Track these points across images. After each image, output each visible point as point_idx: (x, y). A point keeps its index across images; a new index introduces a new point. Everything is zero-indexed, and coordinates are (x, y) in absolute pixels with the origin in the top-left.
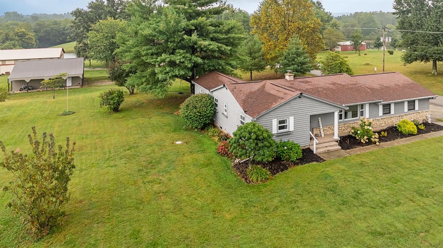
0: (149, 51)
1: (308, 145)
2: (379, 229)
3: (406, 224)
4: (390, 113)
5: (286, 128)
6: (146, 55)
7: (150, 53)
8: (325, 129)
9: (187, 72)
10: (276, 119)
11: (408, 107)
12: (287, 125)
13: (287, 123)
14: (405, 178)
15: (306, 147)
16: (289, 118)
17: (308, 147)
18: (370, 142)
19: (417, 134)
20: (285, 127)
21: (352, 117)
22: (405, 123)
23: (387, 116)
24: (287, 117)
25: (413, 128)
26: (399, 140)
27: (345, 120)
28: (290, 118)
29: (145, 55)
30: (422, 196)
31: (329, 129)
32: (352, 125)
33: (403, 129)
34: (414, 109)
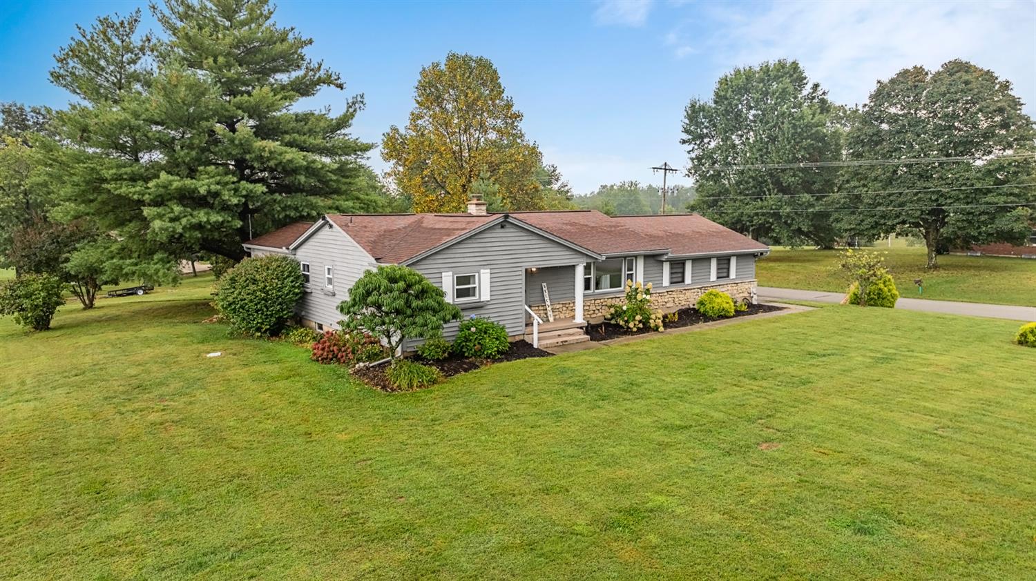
0: (123, 170)
1: (520, 333)
2: (678, 423)
3: (730, 411)
4: (683, 281)
5: (474, 295)
6: (116, 180)
7: (126, 173)
8: (555, 306)
9: (230, 219)
10: (451, 273)
11: (718, 273)
12: (475, 288)
13: (474, 283)
14: (719, 363)
15: (518, 339)
16: (479, 272)
17: (521, 338)
18: (646, 328)
19: (734, 316)
20: (471, 292)
21: (611, 287)
22: (712, 296)
23: (679, 287)
24: (476, 269)
25: (728, 303)
26: (701, 324)
27: (596, 291)
28: (482, 271)
29: (112, 180)
30: (755, 379)
31: (565, 309)
32: (609, 302)
33: (708, 306)
34: (728, 276)
